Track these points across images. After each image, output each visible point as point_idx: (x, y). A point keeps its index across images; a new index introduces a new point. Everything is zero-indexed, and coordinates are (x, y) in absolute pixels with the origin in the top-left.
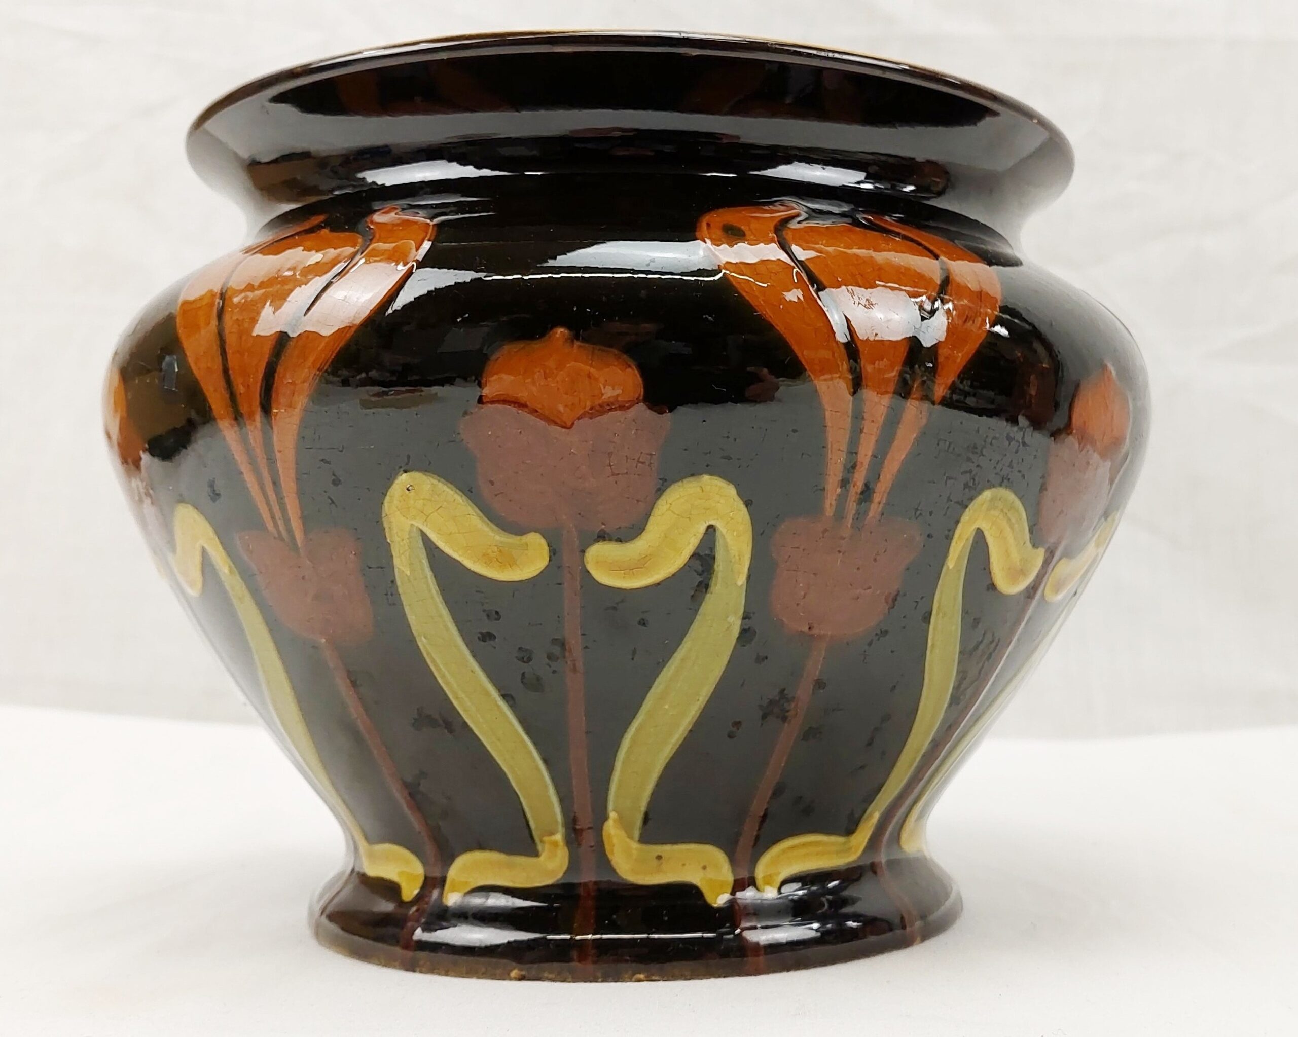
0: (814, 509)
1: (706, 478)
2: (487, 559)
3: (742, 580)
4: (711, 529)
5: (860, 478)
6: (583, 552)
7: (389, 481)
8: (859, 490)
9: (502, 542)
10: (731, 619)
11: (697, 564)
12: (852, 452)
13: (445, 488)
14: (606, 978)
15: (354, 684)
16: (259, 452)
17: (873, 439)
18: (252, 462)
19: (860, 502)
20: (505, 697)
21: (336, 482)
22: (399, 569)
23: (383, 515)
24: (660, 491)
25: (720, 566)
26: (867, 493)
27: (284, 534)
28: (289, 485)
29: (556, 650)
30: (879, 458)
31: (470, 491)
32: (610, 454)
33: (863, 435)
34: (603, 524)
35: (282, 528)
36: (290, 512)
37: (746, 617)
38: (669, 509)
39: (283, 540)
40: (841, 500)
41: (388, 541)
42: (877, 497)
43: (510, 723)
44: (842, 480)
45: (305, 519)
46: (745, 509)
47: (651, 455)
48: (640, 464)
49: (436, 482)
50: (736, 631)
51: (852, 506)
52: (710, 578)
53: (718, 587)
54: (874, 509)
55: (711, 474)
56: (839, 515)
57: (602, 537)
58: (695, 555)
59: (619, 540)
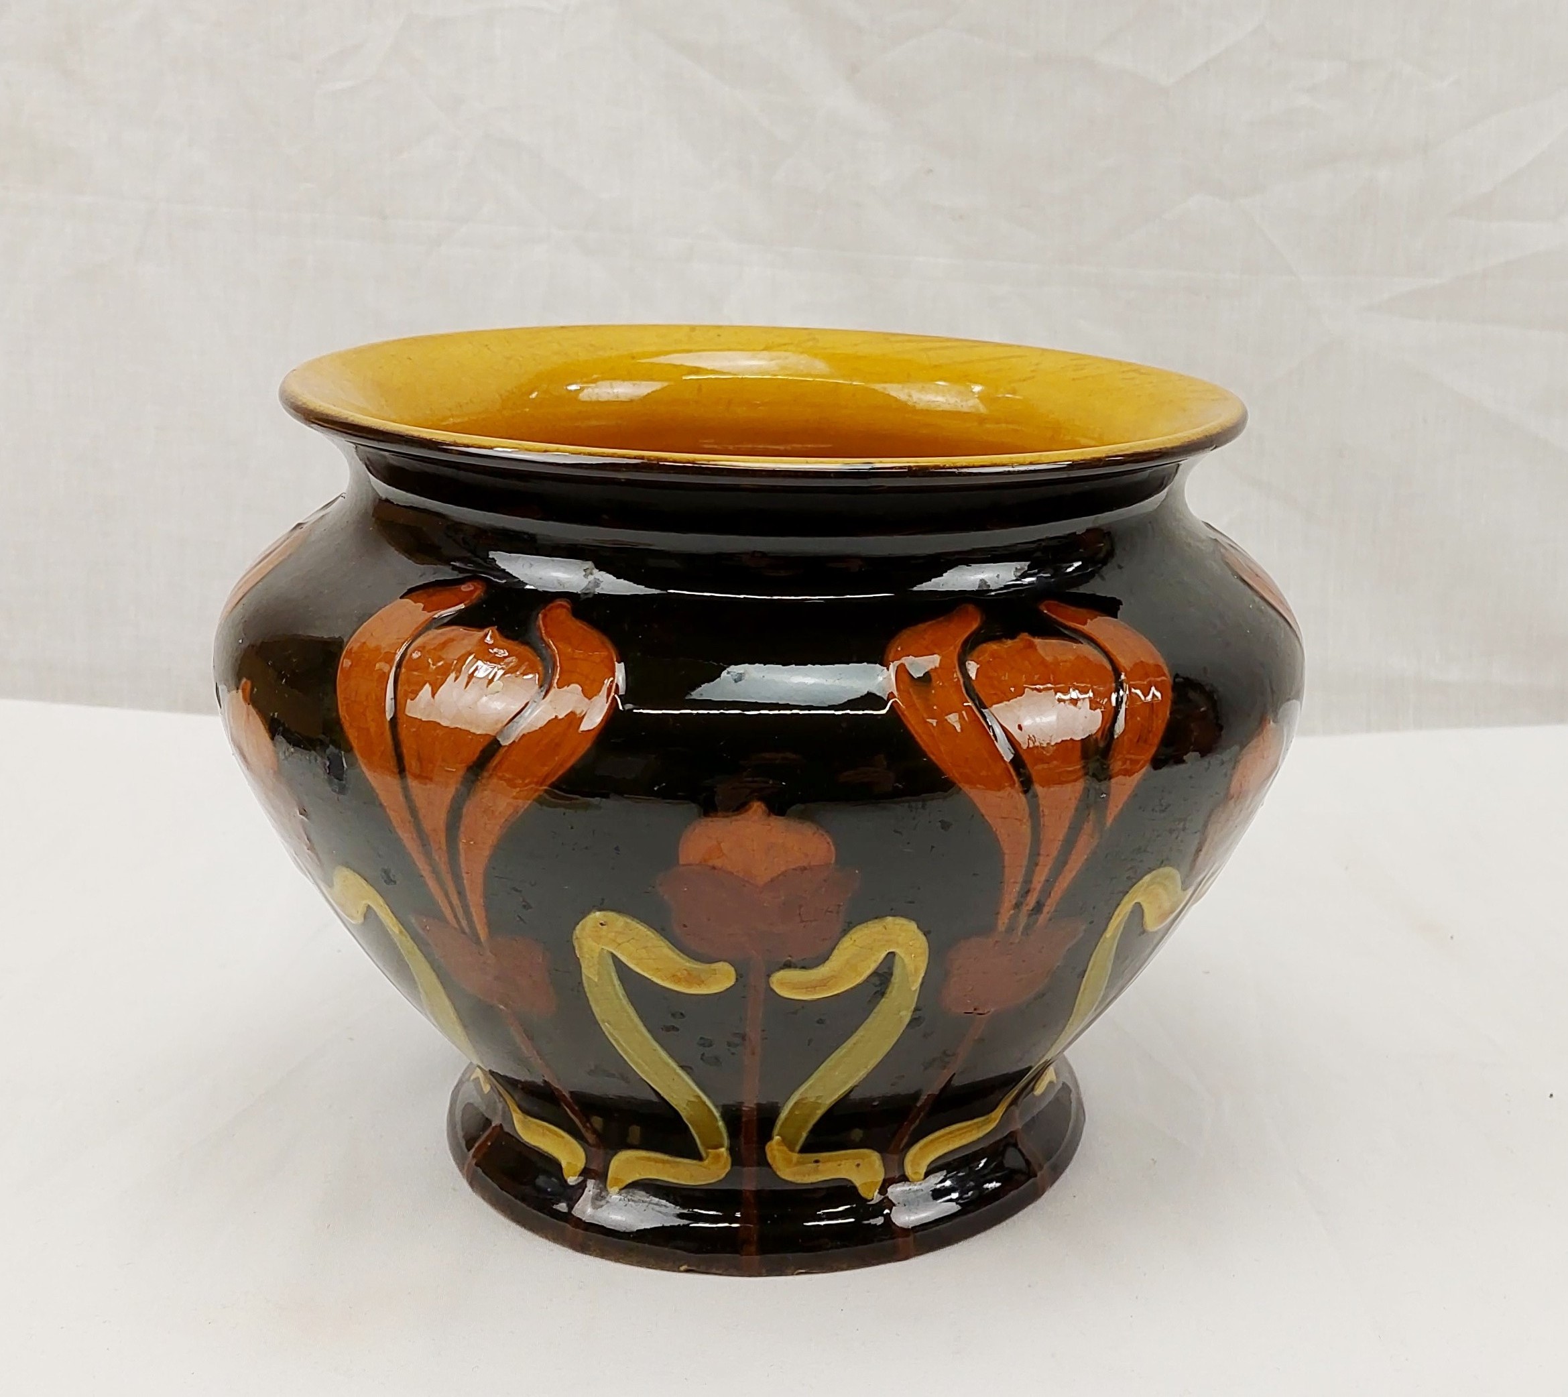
0: (989, 929)
1: (890, 919)
2: (675, 978)
3: (916, 986)
4: (891, 955)
5: (1032, 900)
6: (769, 976)
7: (584, 914)
8: (1031, 908)
9: (690, 967)
10: (903, 1013)
11: (876, 980)
12: (1028, 881)
13: (638, 925)
14: (771, 1272)
15: (531, 1038)
16: (443, 867)
17: (1046, 870)
18: (435, 872)
19: (1030, 915)
20: (682, 1067)
21: (526, 906)
22: (586, 976)
23: (574, 937)
24: (845, 932)
25: (896, 979)
26: (1039, 907)
27: (467, 930)
28: (475, 899)
29: (737, 1040)
30: (1049, 883)
31: (663, 930)
32: (801, 906)
33: (1038, 868)
34: (790, 956)
35: (464, 923)
36: (475, 918)
37: (916, 1009)
38: (852, 944)
39: (464, 933)
40: (1014, 919)
41: (578, 956)
42: (1046, 909)
43: (687, 1084)
44: (1016, 904)
45: (490, 925)
46: (924, 938)
47: (839, 906)
48: (828, 913)
49: (629, 921)
50: (907, 1020)
51: (1023, 920)
52: (887, 987)
53: (894, 991)
54: (1043, 918)
55: (894, 916)
56: (1011, 929)
57: (788, 965)
58: (875, 973)
59: (804, 968)
